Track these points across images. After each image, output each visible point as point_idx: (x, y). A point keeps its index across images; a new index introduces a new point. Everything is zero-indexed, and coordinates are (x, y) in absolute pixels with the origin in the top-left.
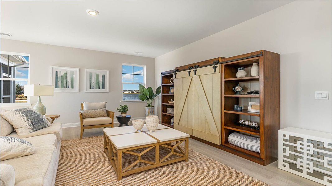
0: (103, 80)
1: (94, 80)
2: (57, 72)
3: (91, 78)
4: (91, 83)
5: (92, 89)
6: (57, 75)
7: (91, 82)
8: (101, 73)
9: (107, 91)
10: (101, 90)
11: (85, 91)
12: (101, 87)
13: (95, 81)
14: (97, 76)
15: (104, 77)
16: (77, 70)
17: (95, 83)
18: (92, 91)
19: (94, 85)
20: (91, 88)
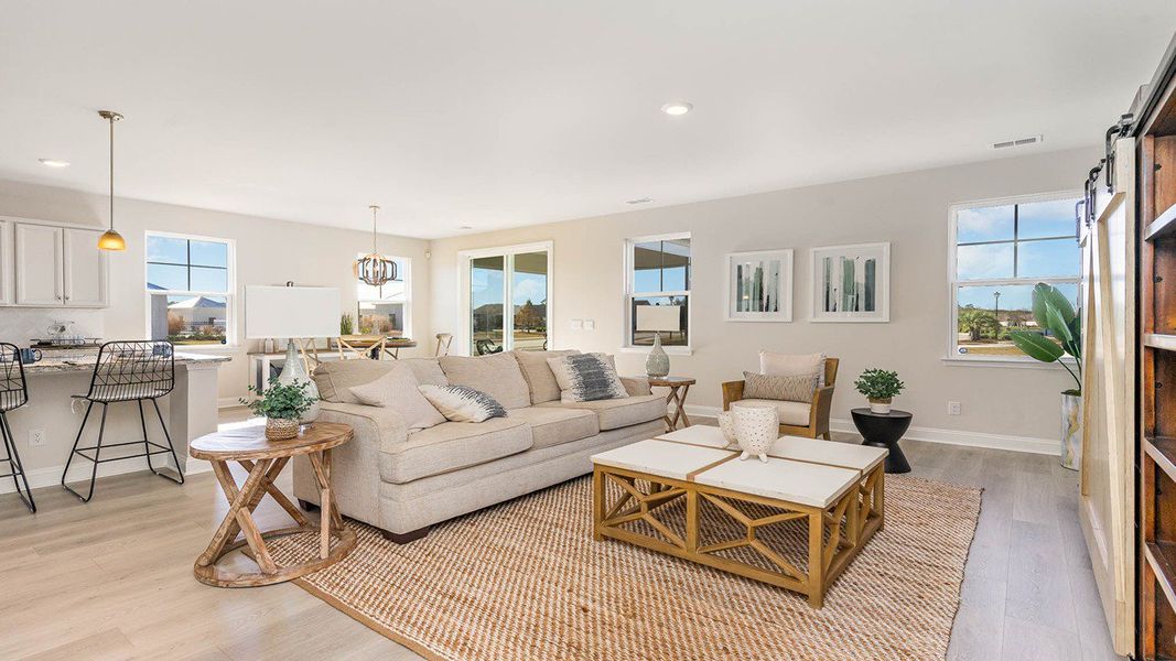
0: (867, 277)
1: (837, 283)
2: (740, 268)
3: (828, 277)
4: (828, 292)
5: (831, 313)
6: (740, 276)
7: (828, 288)
8: (860, 254)
9: (885, 317)
10: (863, 316)
11: (810, 318)
12: (862, 304)
13: (842, 284)
14: (849, 267)
15: (871, 266)
16: (790, 254)
17: (842, 291)
18: (830, 317)
19: (837, 297)
20: (827, 310)
